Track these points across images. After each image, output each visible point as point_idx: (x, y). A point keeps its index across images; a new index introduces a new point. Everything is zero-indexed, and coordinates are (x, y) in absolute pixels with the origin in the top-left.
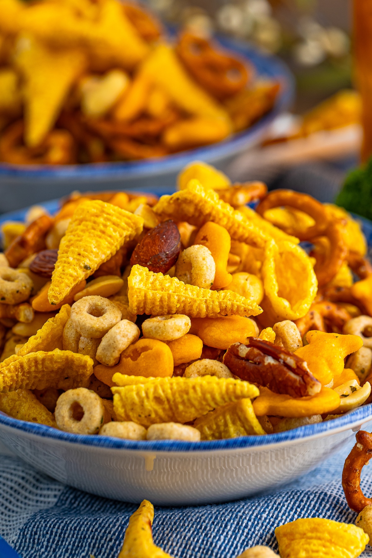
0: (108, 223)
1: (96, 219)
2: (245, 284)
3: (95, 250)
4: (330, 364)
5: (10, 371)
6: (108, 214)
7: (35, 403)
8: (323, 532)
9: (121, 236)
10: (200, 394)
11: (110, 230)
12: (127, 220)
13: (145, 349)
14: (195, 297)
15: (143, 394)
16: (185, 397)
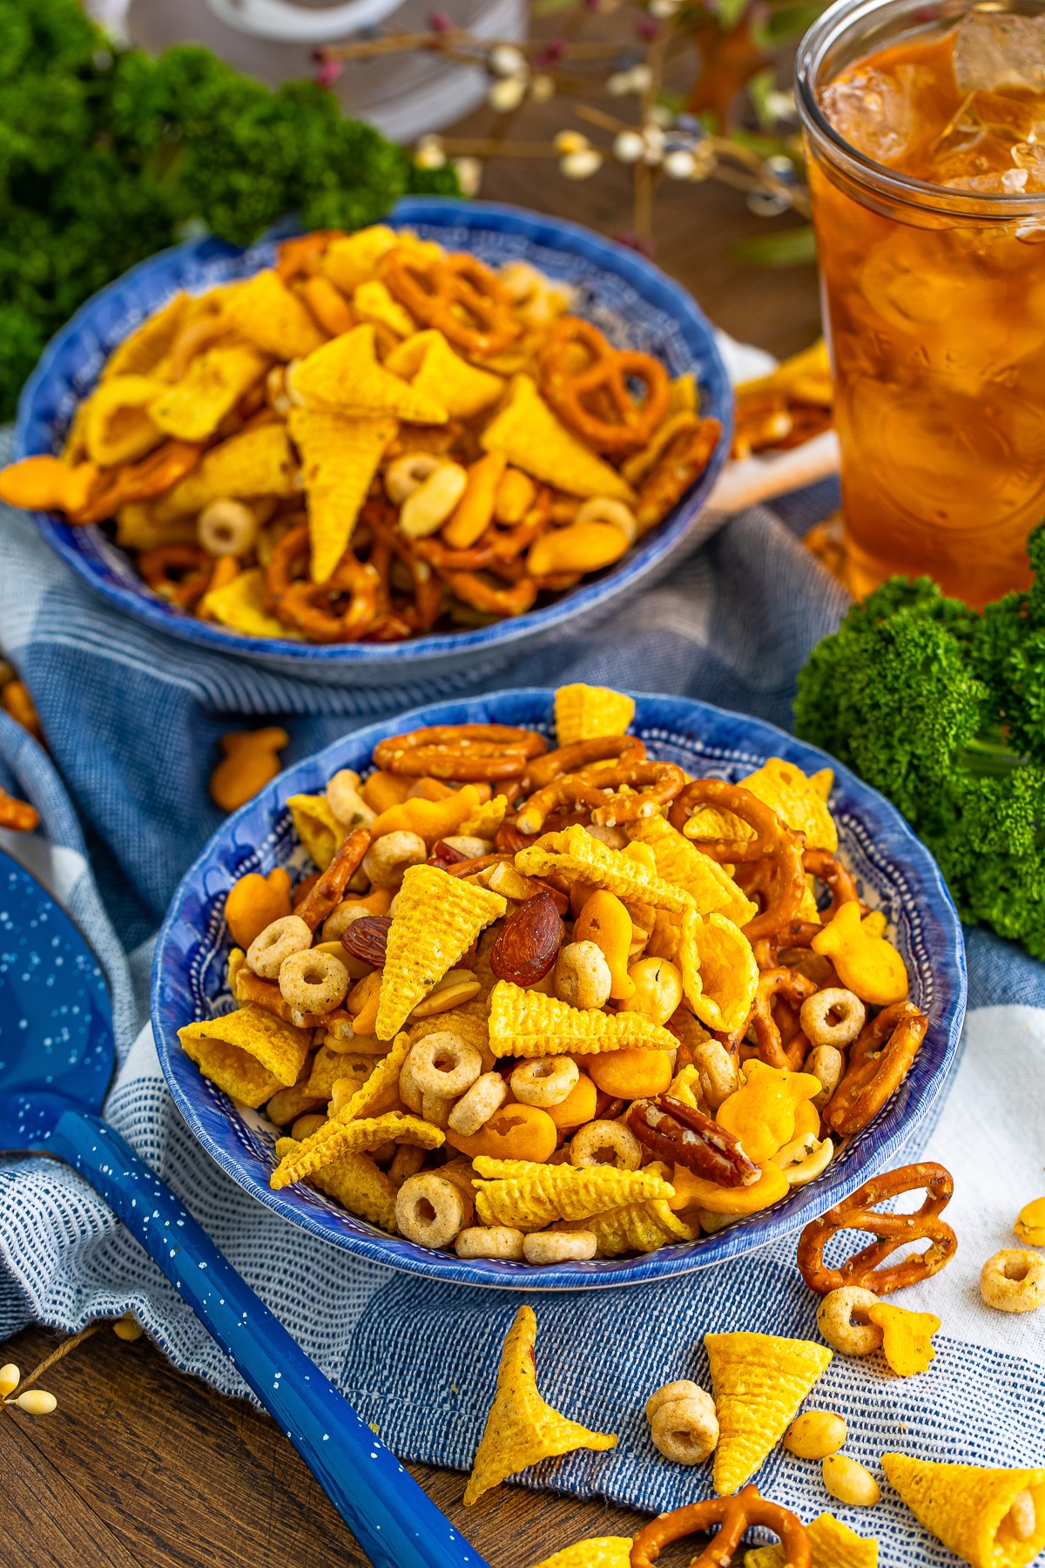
0: (456, 911)
1: (438, 903)
2: (655, 991)
3: (439, 955)
4: (775, 1130)
5: (328, 1148)
6: (455, 896)
7: (365, 1172)
8: (768, 1357)
9: (475, 927)
10: (594, 1196)
11: (459, 921)
12: (483, 903)
13: (516, 1121)
14: (583, 1037)
15: (517, 1194)
16: (574, 1198)
